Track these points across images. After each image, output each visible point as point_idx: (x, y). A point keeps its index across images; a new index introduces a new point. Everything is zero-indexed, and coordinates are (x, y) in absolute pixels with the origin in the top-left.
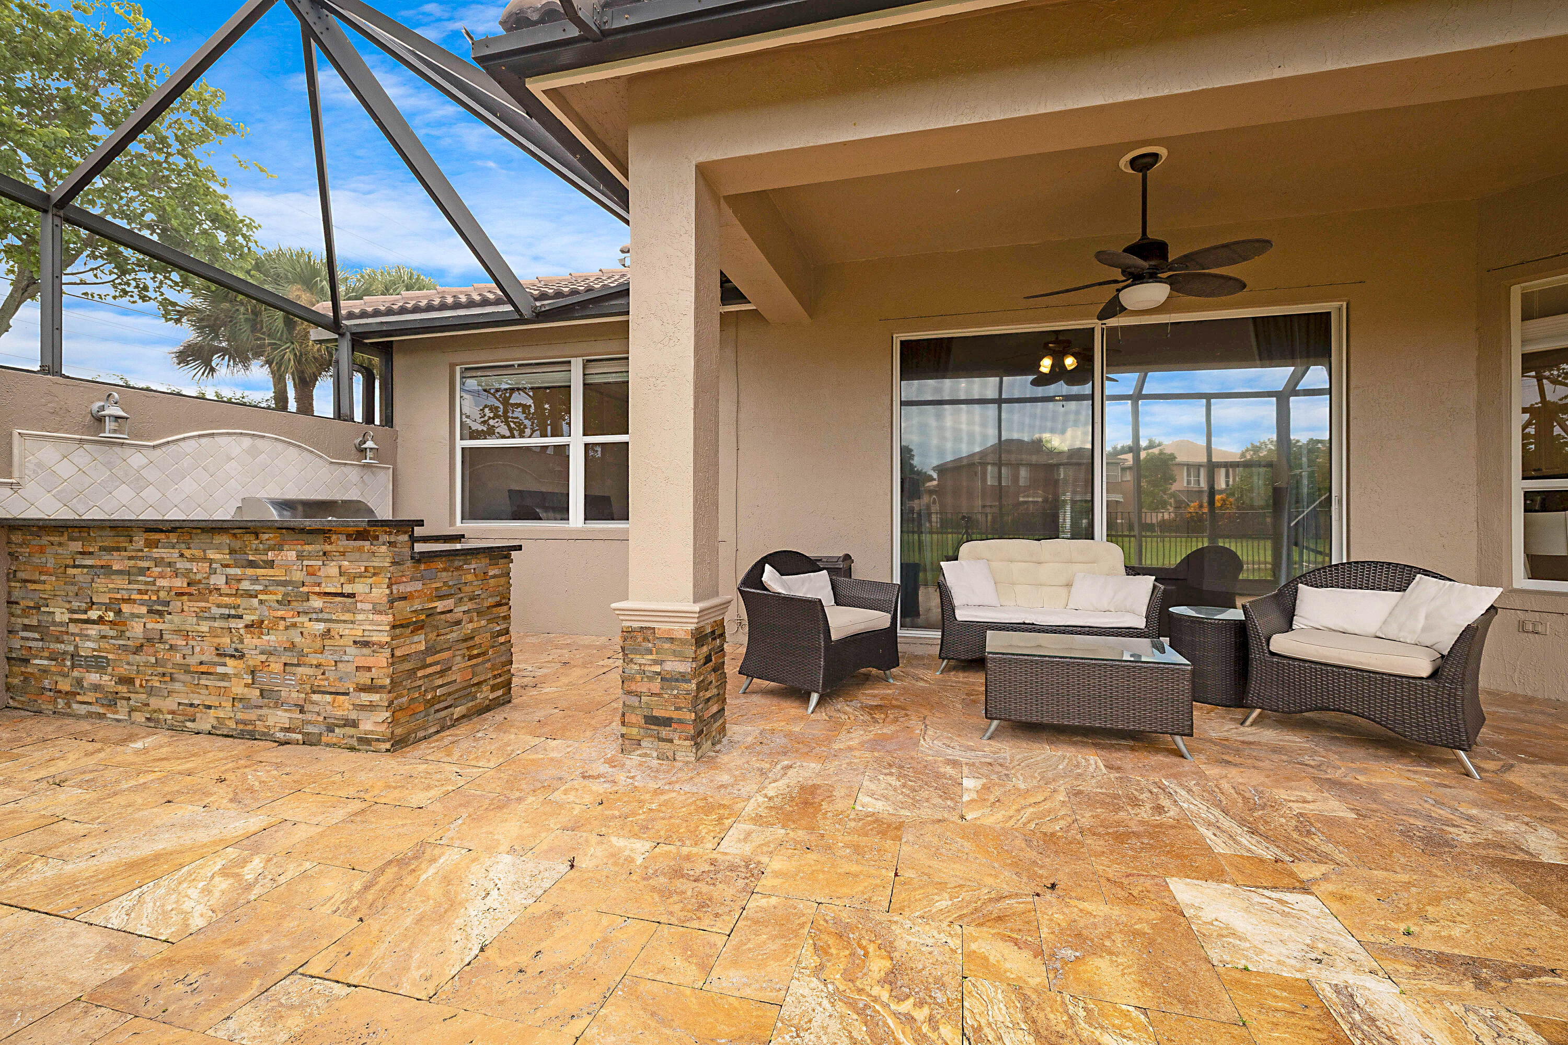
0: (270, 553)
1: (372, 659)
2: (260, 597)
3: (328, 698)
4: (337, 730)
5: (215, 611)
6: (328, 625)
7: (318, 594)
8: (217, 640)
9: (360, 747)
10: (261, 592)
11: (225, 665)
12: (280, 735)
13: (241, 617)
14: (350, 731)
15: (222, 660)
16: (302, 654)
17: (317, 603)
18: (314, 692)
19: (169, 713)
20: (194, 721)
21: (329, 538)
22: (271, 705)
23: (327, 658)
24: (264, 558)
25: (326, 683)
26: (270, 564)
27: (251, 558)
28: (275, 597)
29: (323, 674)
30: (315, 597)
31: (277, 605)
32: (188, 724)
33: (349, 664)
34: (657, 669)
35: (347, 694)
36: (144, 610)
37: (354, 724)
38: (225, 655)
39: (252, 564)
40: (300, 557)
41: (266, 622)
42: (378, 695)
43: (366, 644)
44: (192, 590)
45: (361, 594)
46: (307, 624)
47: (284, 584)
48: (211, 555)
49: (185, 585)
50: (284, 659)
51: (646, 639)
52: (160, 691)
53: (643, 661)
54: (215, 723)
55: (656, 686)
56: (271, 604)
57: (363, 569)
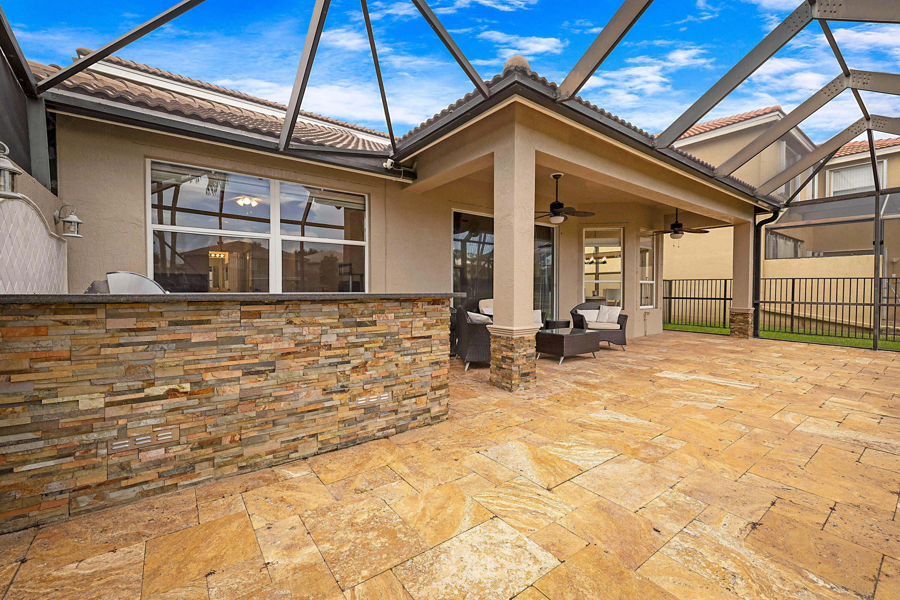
0: (374, 316)
1: (441, 370)
2: (366, 346)
3: (414, 400)
4: (418, 418)
5: (322, 361)
6: (414, 357)
7: (408, 339)
8: (325, 383)
9: (433, 422)
10: (367, 342)
11: (331, 399)
12: (380, 434)
13: (348, 362)
14: (427, 415)
15: (330, 396)
16: (397, 377)
17: (407, 344)
18: (404, 399)
19: (267, 454)
20: (297, 451)
21: (417, 304)
22: (373, 416)
23: (415, 376)
24: (370, 319)
25: (414, 391)
26: (374, 323)
27: (358, 320)
28: (378, 345)
29: (411, 386)
30: (406, 341)
31: (379, 349)
32: (293, 456)
33: (427, 377)
34: (525, 353)
35: (426, 394)
36: (239, 373)
37: (428, 410)
38: (331, 393)
39: (360, 324)
40: (396, 317)
41: (370, 362)
42: (445, 390)
43: (437, 363)
44: (299, 349)
45: (434, 336)
46: (400, 358)
47: (384, 335)
48: (320, 320)
49: (292, 345)
50: (384, 384)
51: (521, 342)
52: (261, 438)
53: (521, 351)
54: (320, 446)
55: (524, 361)
56: (376, 349)
57: (435, 321)
